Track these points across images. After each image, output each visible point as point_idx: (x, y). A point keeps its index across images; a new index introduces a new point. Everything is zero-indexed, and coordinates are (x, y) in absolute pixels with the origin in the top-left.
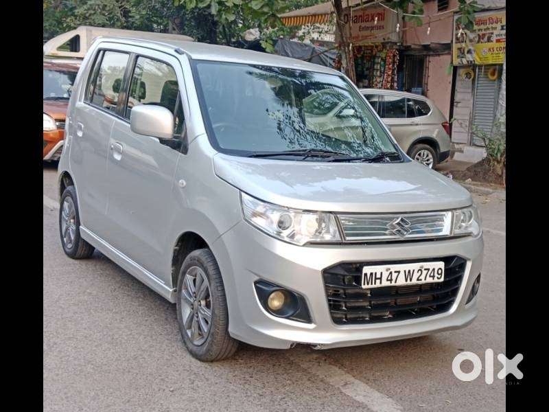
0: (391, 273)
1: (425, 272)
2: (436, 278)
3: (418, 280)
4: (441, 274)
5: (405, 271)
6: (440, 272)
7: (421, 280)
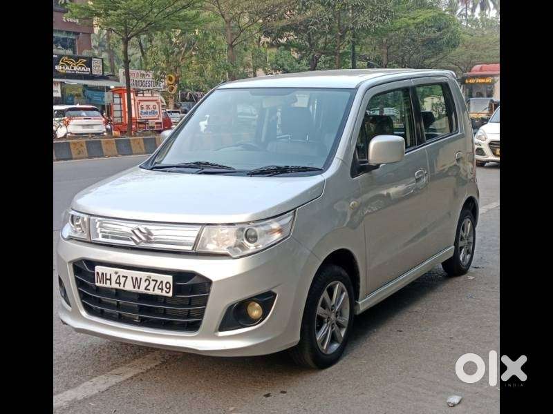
0: (119, 276)
1: (153, 283)
2: (164, 292)
3: (146, 289)
4: (169, 288)
5: (132, 278)
6: (168, 286)
7: (149, 290)
